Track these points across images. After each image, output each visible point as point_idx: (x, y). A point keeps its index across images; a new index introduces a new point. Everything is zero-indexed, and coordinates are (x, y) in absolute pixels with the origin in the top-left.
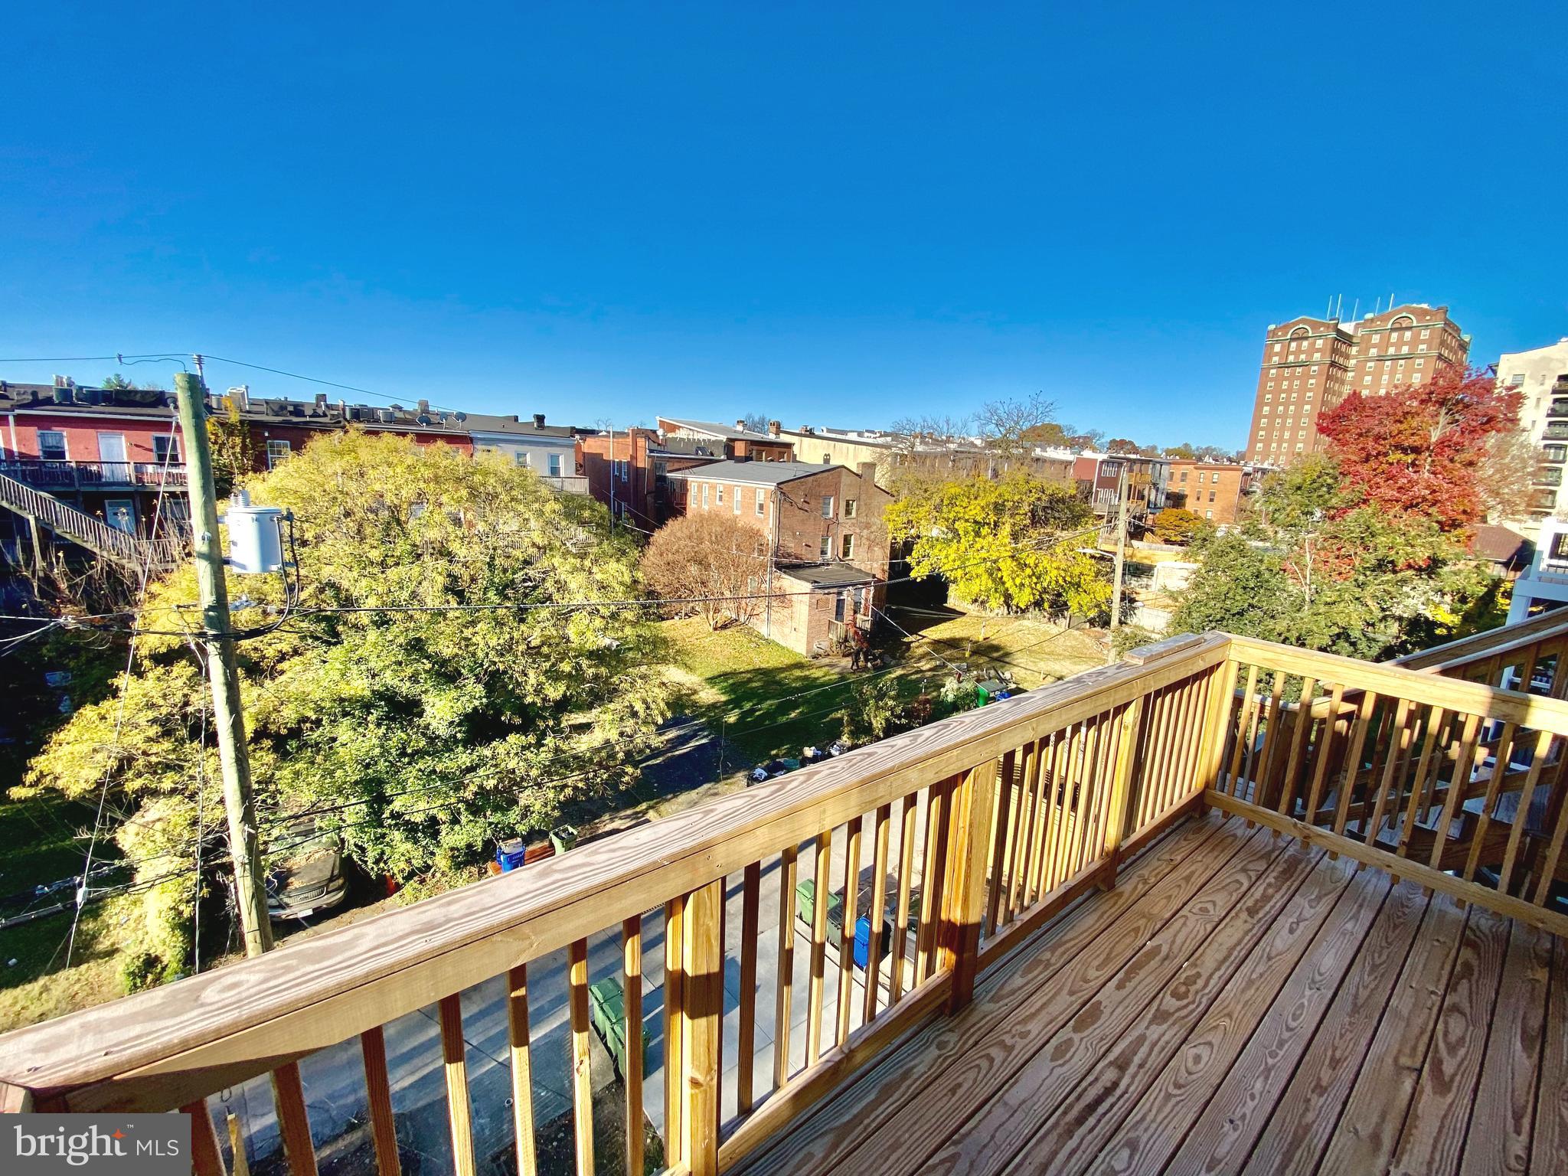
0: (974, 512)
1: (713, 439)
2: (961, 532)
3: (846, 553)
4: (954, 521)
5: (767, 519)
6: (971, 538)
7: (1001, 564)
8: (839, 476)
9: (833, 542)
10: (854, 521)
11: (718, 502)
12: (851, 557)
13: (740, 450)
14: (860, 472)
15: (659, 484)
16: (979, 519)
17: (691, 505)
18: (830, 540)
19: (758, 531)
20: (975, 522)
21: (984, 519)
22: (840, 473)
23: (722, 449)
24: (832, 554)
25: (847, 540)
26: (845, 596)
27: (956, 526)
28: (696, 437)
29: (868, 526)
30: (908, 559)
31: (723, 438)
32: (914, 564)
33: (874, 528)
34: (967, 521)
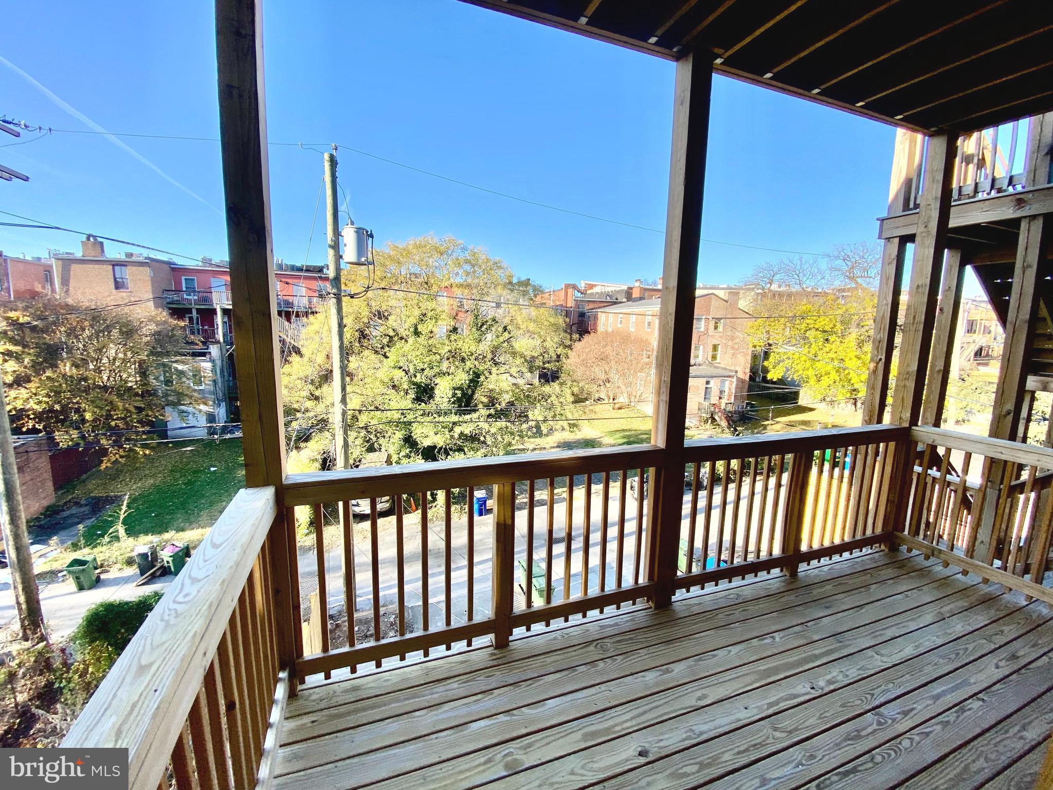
0: (823, 323)
1: (618, 289)
2: (812, 340)
3: (714, 357)
4: (806, 331)
5: (652, 332)
6: (821, 343)
7: (848, 364)
8: (710, 301)
9: (704, 348)
10: (721, 334)
11: (619, 325)
12: (718, 361)
13: (636, 294)
14: (726, 299)
15: (580, 319)
16: (827, 328)
17: (601, 328)
18: (701, 347)
19: (646, 340)
20: (825, 331)
21: (832, 328)
22: (710, 298)
23: (623, 295)
24: (703, 358)
25: (715, 348)
26: (711, 385)
27: (807, 335)
28: (606, 290)
29: (732, 338)
30: (766, 363)
31: (625, 288)
32: (771, 367)
33: (737, 340)
34: (817, 330)
